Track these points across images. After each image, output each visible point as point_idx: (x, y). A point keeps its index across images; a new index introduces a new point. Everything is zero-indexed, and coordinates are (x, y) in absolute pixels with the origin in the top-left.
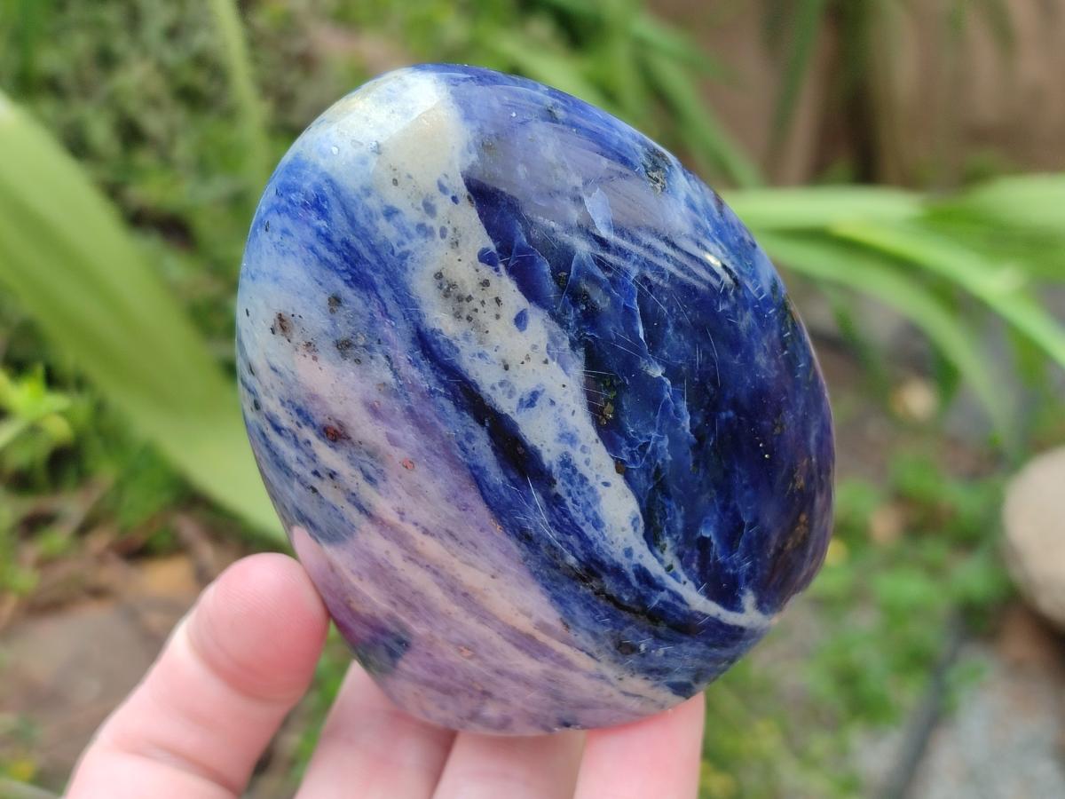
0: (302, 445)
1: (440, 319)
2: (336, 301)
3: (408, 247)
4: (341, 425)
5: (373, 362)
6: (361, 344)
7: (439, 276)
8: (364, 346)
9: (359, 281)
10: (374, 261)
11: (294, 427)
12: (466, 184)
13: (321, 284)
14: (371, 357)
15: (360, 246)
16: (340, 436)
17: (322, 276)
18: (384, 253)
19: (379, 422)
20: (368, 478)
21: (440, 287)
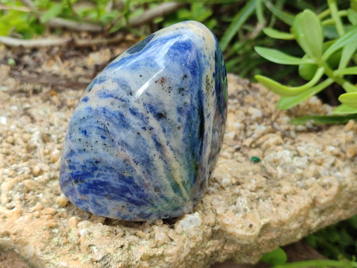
0: (144, 119)
1: (204, 88)
2: (185, 76)
3: (205, 67)
4: (166, 113)
5: (187, 96)
6: (187, 90)
7: (207, 76)
8: (187, 91)
9: (194, 73)
10: (199, 68)
11: (144, 113)
12: (215, 52)
13: (183, 71)
14: (187, 94)
15: (197, 63)
16: (163, 116)
17: (185, 69)
18: (201, 66)
19: (179, 114)
20: (164, 131)
21: (206, 80)
